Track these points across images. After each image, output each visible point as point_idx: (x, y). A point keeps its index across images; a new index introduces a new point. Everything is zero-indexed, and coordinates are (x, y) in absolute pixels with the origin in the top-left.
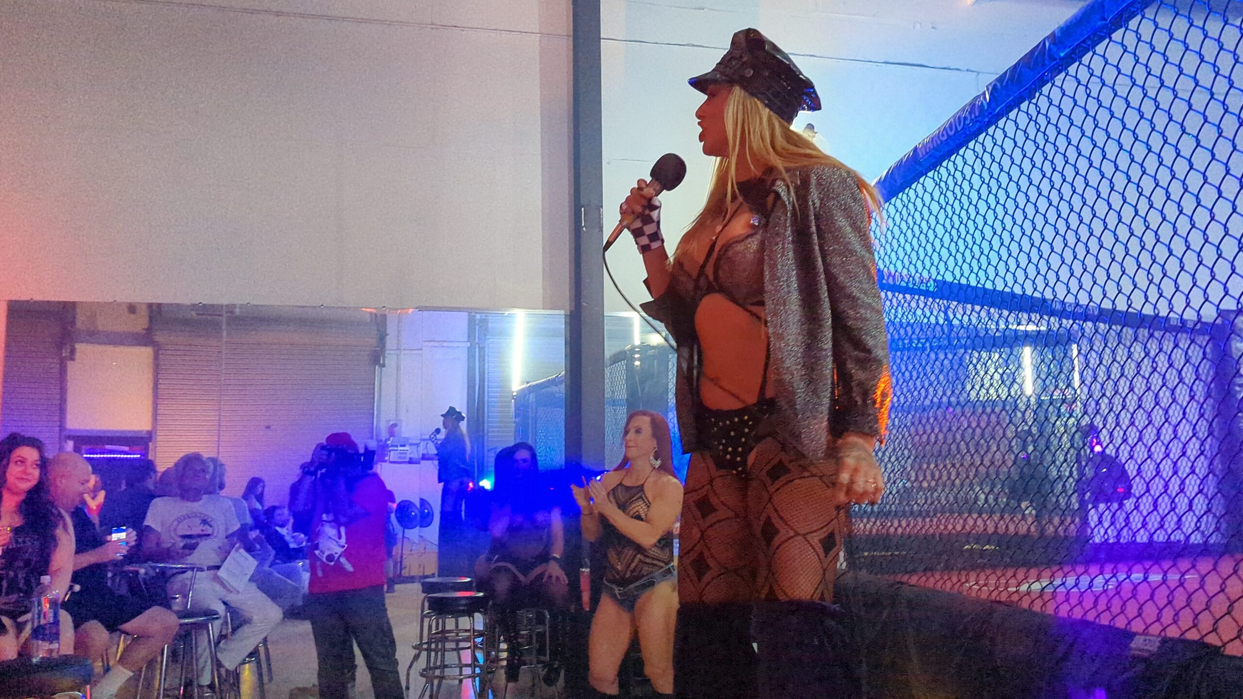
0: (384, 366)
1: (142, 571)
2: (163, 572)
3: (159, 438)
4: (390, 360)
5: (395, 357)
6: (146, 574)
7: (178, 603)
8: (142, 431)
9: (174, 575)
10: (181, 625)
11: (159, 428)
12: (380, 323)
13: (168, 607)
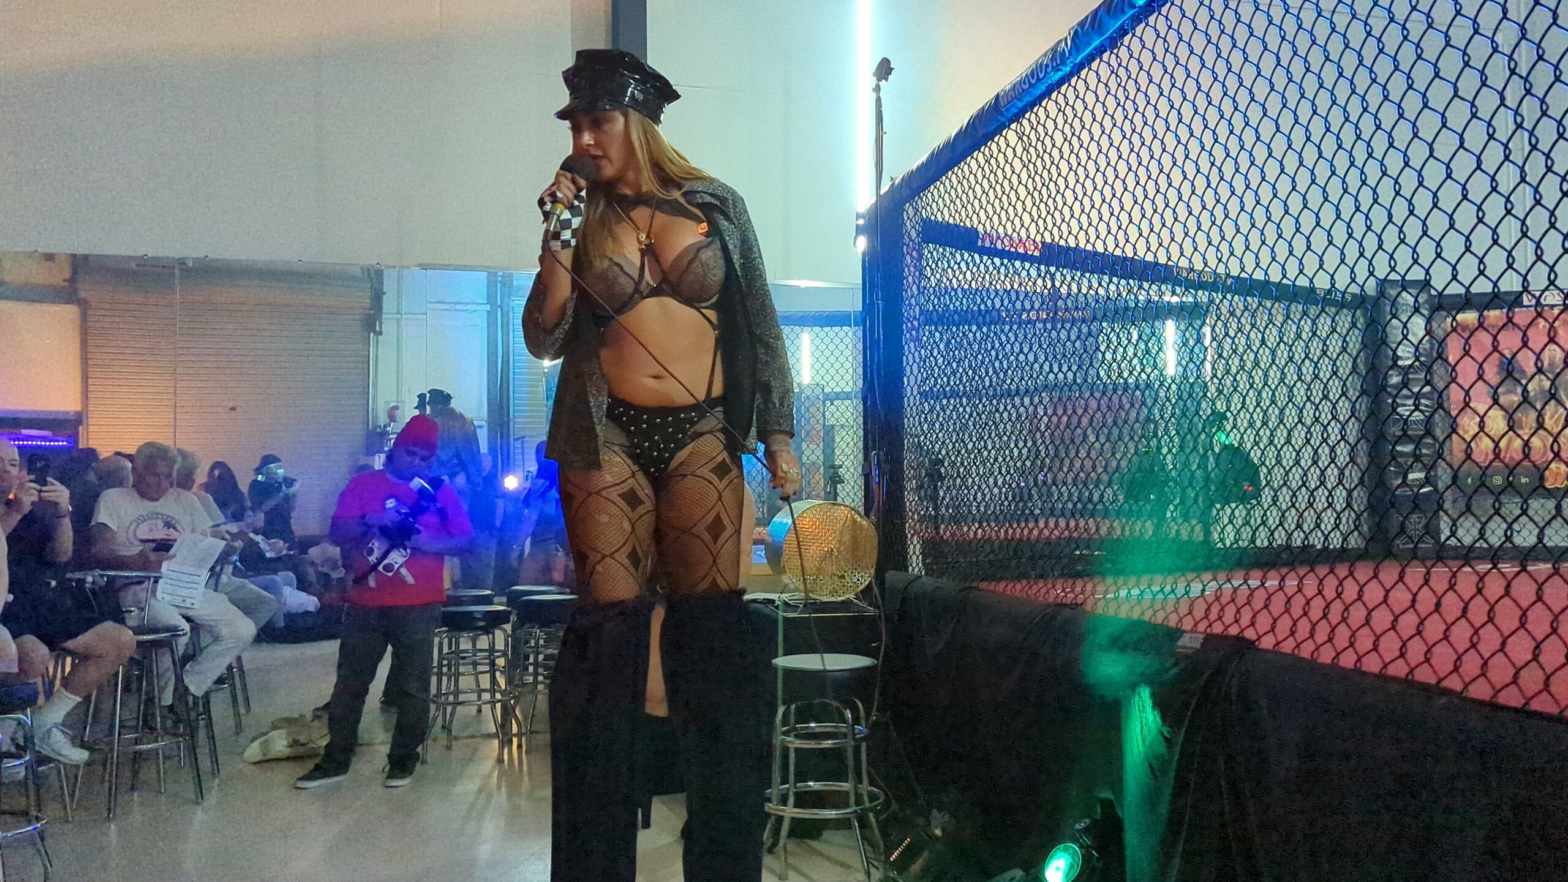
0: (381, 333)
1: (90, 579)
2: (111, 580)
3: (91, 421)
4: (388, 326)
5: (395, 322)
6: (93, 583)
7: (132, 620)
8: (67, 413)
9: (127, 585)
10: (138, 642)
11: (91, 408)
12: (374, 280)
13: (122, 621)
